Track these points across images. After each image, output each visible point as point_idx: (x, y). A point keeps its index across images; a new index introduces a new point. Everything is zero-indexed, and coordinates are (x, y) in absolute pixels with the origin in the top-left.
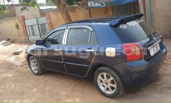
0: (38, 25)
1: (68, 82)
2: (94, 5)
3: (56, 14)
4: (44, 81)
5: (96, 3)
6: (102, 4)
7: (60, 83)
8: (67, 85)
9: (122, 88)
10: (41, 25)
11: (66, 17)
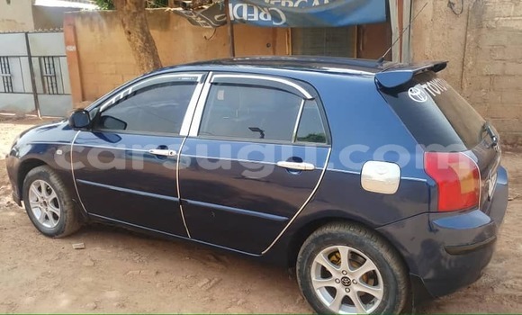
0: (30, 57)
1: (182, 269)
2: (248, 17)
3: (101, 29)
4: (88, 263)
5: (256, 10)
6: (276, 17)
7: (153, 273)
8: (179, 279)
9: (402, 301)
10: (40, 58)
11: (140, 43)
